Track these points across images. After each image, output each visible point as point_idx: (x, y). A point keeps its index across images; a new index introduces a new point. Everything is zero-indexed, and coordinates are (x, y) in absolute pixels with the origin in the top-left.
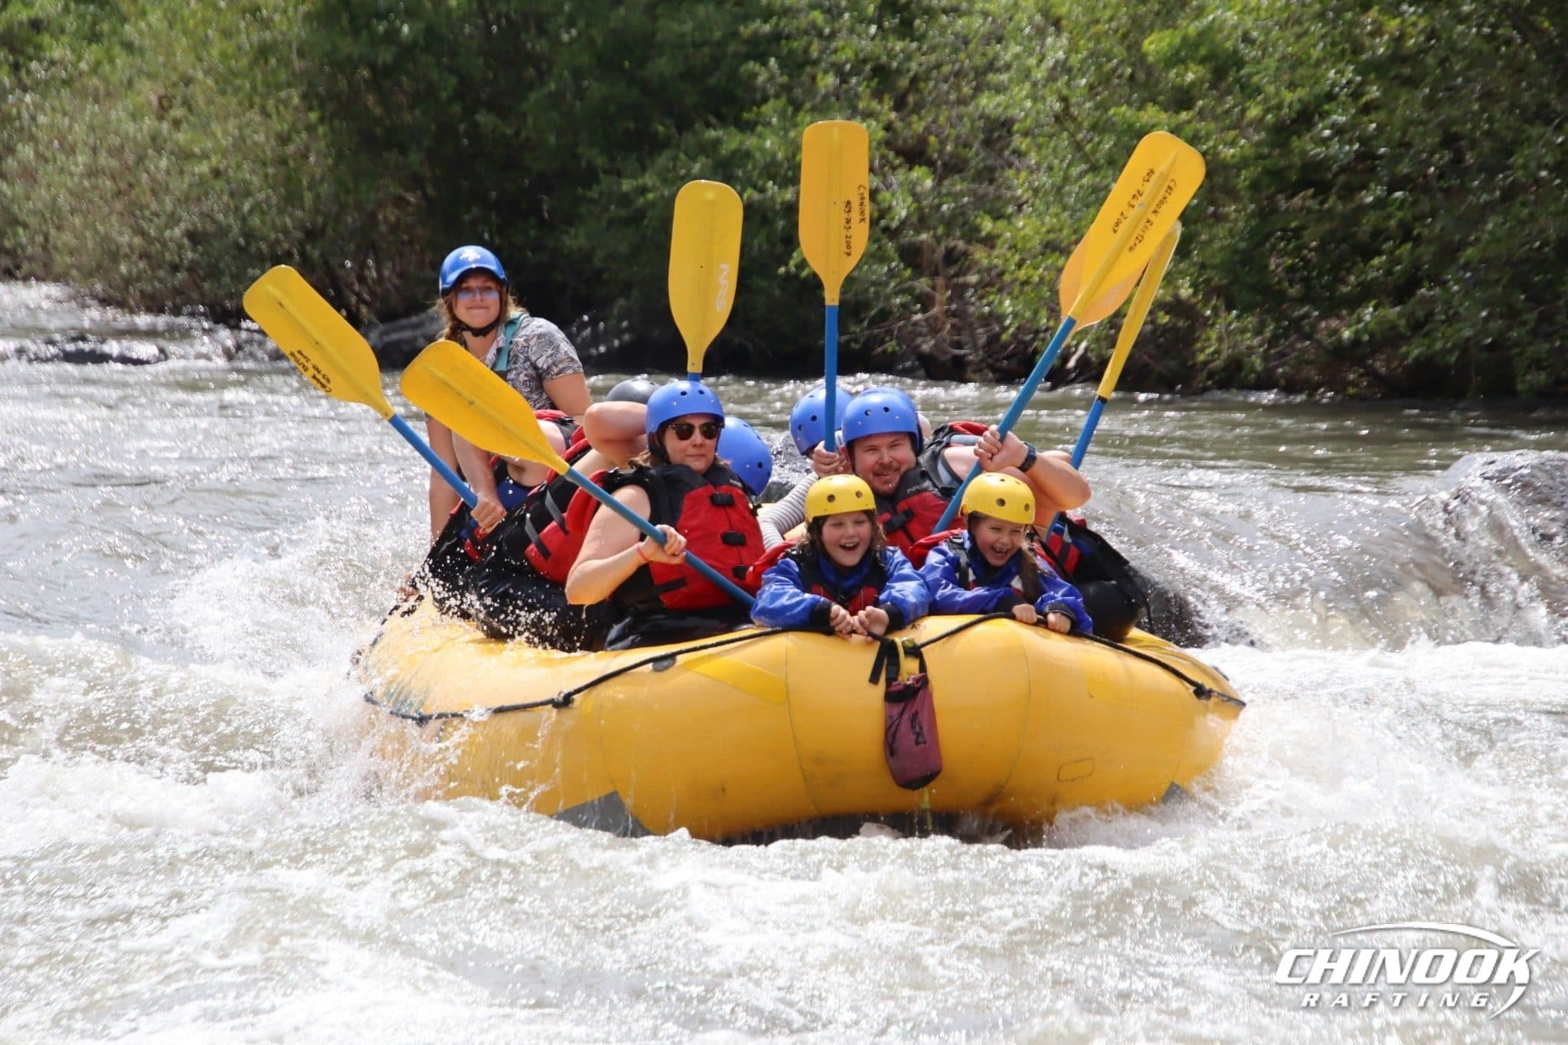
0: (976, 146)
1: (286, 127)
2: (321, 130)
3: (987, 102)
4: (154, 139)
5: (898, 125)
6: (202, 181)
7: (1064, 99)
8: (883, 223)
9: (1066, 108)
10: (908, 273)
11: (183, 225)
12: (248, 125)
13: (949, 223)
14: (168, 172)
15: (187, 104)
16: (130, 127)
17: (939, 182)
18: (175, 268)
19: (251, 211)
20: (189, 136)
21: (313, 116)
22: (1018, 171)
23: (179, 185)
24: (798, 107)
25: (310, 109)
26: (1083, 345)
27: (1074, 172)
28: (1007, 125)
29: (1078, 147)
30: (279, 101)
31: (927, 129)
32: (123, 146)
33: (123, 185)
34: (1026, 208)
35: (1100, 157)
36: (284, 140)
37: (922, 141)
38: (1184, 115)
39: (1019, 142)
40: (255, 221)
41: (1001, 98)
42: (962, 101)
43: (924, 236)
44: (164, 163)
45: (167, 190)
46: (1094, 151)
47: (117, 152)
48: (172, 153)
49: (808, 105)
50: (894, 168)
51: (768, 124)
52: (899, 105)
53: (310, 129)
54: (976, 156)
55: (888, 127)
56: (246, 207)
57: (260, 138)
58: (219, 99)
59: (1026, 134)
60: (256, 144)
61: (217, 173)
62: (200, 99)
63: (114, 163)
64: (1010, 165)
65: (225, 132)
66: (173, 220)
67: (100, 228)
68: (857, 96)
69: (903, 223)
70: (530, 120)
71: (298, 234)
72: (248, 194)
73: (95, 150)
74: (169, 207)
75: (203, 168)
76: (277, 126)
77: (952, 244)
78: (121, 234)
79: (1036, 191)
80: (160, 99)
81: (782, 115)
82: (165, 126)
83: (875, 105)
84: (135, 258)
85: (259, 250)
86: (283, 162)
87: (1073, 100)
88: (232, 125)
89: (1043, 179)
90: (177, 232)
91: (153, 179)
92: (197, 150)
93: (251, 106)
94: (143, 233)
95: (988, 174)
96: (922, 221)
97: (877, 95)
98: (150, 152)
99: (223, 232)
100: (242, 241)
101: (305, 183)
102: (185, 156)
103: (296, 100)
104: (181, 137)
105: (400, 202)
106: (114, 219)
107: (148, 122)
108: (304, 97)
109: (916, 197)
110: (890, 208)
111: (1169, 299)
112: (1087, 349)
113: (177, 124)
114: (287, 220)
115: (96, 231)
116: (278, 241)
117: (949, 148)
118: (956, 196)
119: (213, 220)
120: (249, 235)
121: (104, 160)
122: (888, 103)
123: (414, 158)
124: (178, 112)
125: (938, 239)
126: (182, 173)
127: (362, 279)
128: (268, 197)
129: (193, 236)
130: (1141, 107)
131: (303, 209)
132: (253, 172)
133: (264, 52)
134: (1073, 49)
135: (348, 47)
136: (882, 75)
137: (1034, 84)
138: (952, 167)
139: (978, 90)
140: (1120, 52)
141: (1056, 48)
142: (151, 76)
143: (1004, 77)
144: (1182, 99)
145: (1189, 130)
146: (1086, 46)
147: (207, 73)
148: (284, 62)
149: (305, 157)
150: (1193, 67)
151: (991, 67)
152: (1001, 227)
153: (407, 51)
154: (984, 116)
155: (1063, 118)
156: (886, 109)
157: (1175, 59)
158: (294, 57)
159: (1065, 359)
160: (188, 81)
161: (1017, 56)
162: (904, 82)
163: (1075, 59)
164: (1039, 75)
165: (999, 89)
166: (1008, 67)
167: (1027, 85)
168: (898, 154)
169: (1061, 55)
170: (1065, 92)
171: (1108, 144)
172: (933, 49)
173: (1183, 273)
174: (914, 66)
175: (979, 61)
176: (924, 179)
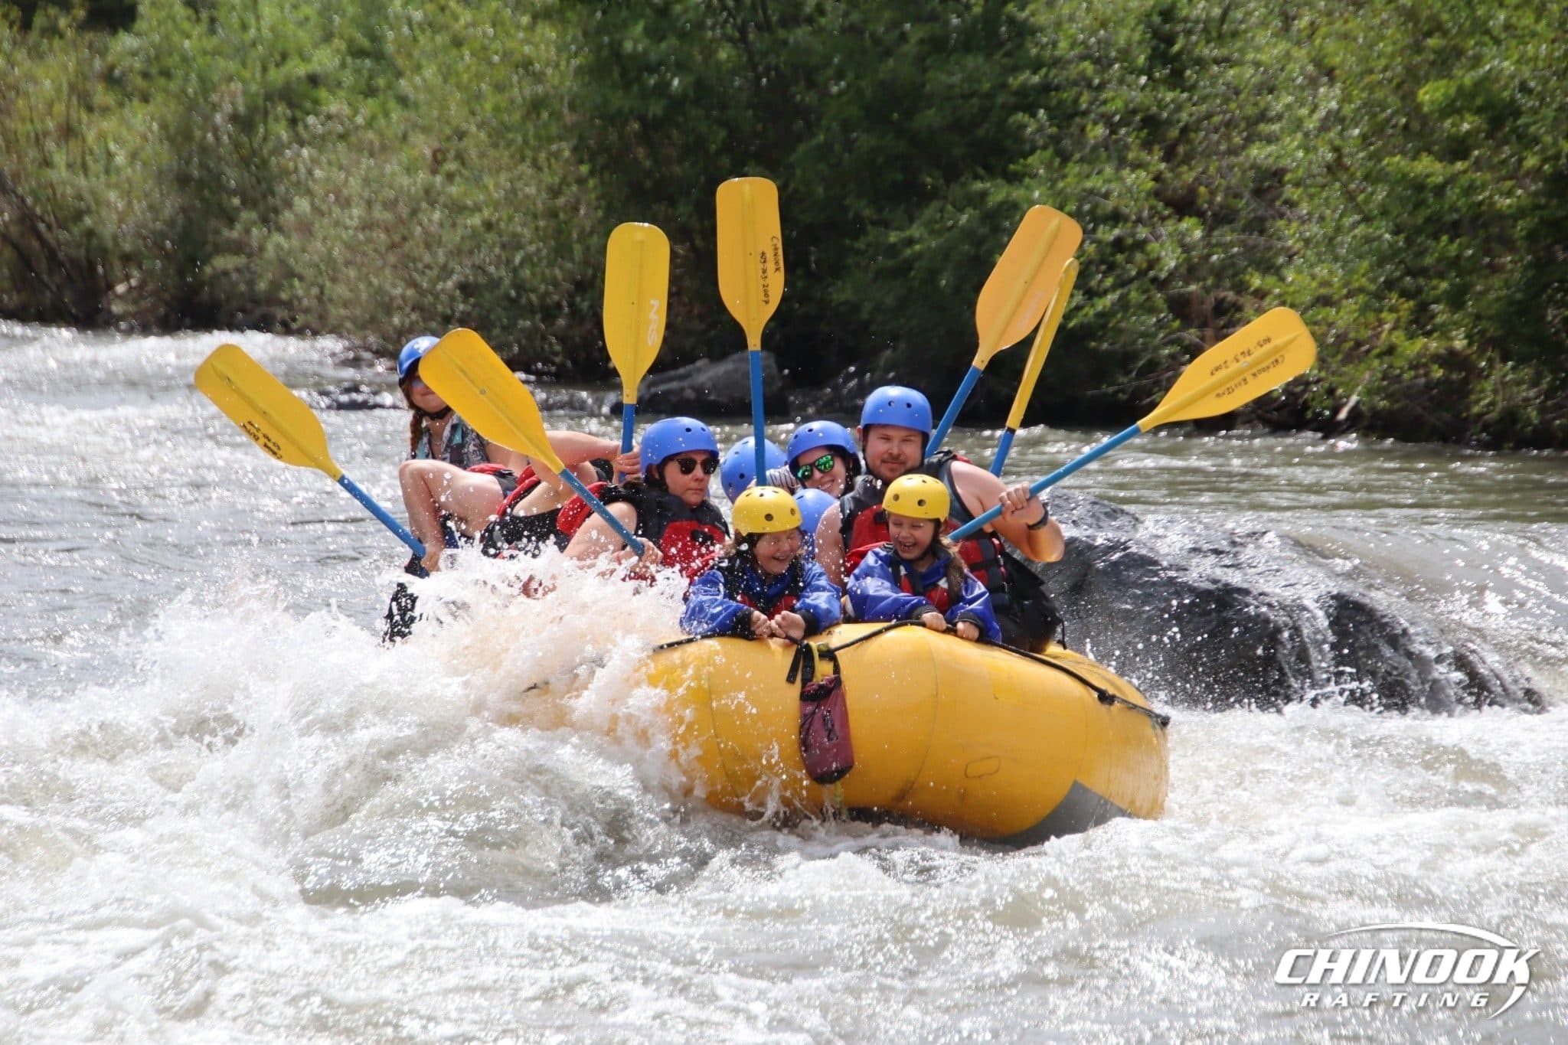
0: (1247, 195)
1: (557, 180)
2: (591, 183)
3: (1258, 152)
4: (427, 192)
5: (1168, 175)
6: (474, 234)
7: (1336, 150)
8: (1152, 273)
9: (1339, 159)
10: (1177, 324)
11: (455, 277)
12: (520, 178)
13: (1219, 273)
14: (441, 225)
15: (460, 157)
16: (404, 181)
17: (1209, 232)
19: (522, 263)
20: (462, 189)
21: (584, 169)
22: (1290, 221)
23: (453, 238)
24: (1065, 158)
25: (581, 162)
26: (1354, 399)
27: (1348, 221)
28: (1277, 175)
29: (1350, 197)
30: (551, 154)
31: (1196, 179)
32: (396, 200)
33: (397, 238)
34: (1298, 261)
35: (1373, 208)
36: (555, 192)
37: (1192, 191)
38: (1459, 166)
39: (1290, 192)
40: (526, 273)
41: (1272, 148)
42: (1233, 152)
43: (1193, 287)
44: (437, 216)
45: (440, 243)
46: (1367, 201)
47: (390, 205)
48: (445, 206)
49: (1077, 156)
50: (1163, 219)
51: (1034, 176)
52: (1169, 156)
53: (581, 181)
54: (1246, 207)
55: (1158, 178)
56: (518, 259)
57: (531, 190)
58: (492, 152)
59: (1297, 184)
60: (527, 197)
61: (489, 226)
62: (473, 153)
63: (388, 216)
64: (1282, 216)
65: (497, 185)
66: (446, 272)
67: (375, 281)
68: (1127, 147)
69: (1172, 275)
70: (798, 172)
71: (568, 286)
72: (519, 247)
73: (369, 204)
74: (441, 257)
75: (476, 220)
76: (548, 179)
77: (1222, 294)
78: (394, 286)
79: (1307, 242)
80: (435, 153)
81: (1049, 166)
82: (438, 179)
83: (1144, 156)
84: (408, 310)
85: (530, 302)
86: (553, 214)
87: (1346, 151)
88: (503, 178)
89: (1313, 230)
90: (450, 284)
91: (426, 232)
92: (469, 203)
93: (523, 159)
94: (415, 285)
95: (1258, 225)
96: (1191, 271)
97: (1147, 145)
98: (424, 205)
99: (494, 284)
100: (513, 293)
101: (575, 236)
102: (457, 209)
103: (567, 153)
104: (454, 190)
106: (388, 271)
107: (422, 176)
108: (575, 150)
109: (1186, 248)
110: (1158, 259)
111: (1442, 351)
112: (1358, 403)
113: (450, 177)
114: (557, 272)
115: (370, 284)
116: (547, 294)
117: (1219, 199)
118: (1226, 247)
119: (485, 272)
120: (520, 287)
121: (379, 214)
122: (1158, 153)
123: (683, 210)
124: (451, 166)
125: (1207, 290)
126: (454, 225)
128: (539, 250)
129: (465, 288)
130: (1415, 157)
131: (572, 260)
132: (524, 225)
133: (536, 105)
134: (1346, 99)
135: (619, 100)
136: (1152, 126)
137: (1306, 135)
138: (1221, 218)
139: (1249, 140)
140: (1394, 101)
141: (1329, 98)
142: (426, 130)
143: (1275, 127)
144: (1457, 149)
145: (1464, 181)
146: (1359, 96)
147: (480, 126)
148: (555, 115)
149: (576, 209)
150: (1469, 117)
151: (1263, 117)
152: (1271, 280)
153: (677, 104)
154: (1254, 166)
155: (1335, 168)
156: (1155, 160)
157: (1450, 109)
158: (566, 111)
159: (1336, 410)
160: (461, 135)
161: (1288, 107)
162: (1174, 133)
163: (1348, 110)
164: (1311, 125)
165: (1270, 139)
166: (1279, 117)
167: (1299, 135)
168: (1167, 204)
169: (1334, 105)
170: (1338, 142)
171: (1381, 194)
172: (1204, 99)
173: (1457, 325)
174: (1184, 116)
175: (1250, 111)
176: (1193, 229)
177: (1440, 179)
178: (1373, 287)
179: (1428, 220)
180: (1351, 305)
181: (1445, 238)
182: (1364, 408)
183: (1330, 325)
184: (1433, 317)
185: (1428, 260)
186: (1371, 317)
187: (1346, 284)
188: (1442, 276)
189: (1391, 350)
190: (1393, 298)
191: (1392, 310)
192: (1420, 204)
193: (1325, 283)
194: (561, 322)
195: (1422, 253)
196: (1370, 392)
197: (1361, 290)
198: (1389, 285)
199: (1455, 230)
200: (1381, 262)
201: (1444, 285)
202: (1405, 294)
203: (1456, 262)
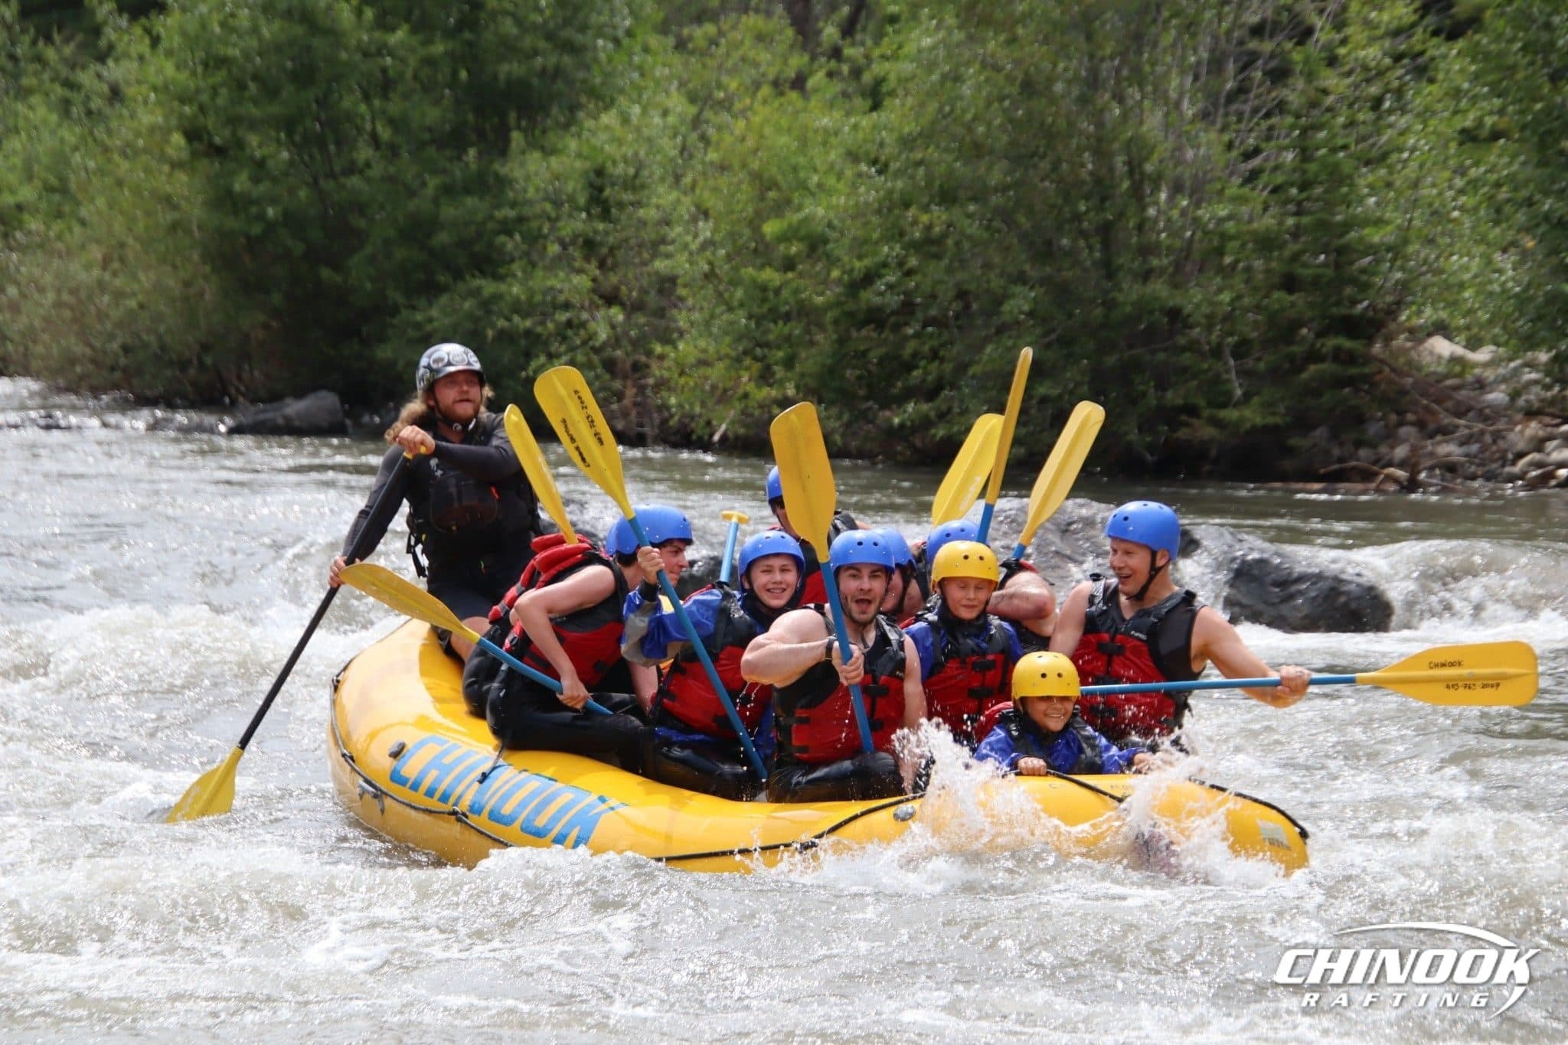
0: (653, 293)
1: (189, 276)
2: (213, 278)
3: (660, 265)
4: (99, 283)
5: (601, 278)
6: (131, 311)
7: (710, 263)
8: (591, 343)
9: (712, 270)
10: (607, 376)
11: (118, 341)
12: (163, 274)
13: (636, 343)
14: (108, 305)
15: (122, 260)
16: (83, 275)
17: (628, 317)
18: (113, 369)
19: (165, 332)
20: (123, 281)
21: (208, 269)
22: (680, 310)
23: (116, 314)
24: (534, 265)
25: (206, 263)
26: (724, 427)
27: (718, 311)
28: (673, 280)
29: (720, 295)
30: (185, 258)
31: (621, 282)
32: (78, 288)
33: (78, 314)
34: (687, 336)
35: (736, 303)
36: (187, 284)
37: (617, 289)
38: (790, 275)
39: (682, 291)
40: (168, 339)
41: (667, 262)
42: (644, 264)
43: (619, 353)
44: (106, 298)
45: (107, 316)
46: (732, 296)
47: (74, 291)
48: (112, 292)
49: (540, 264)
50: (598, 307)
51: (514, 276)
52: (602, 265)
53: (206, 278)
54: (653, 299)
55: (594, 280)
57: (171, 283)
58: (143, 257)
59: (685, 286)
60: (168, 287)
61: (141, 306)
62: (131, 257)
63: (72, 299)
64: (675, 306)
65: (147, 279)
66: (112, 337)
67: (63, 342)
68: (574, 259)
69: (605, 344)
70: (354, 273)
72: (163, 320)
73: (59, 290)
74: (109, 326)
75: (132, 303)
76: (183, 275)
77: (637, 357)
78: (77, 346)
79: (692, 324)
80: (104, 257)
81: (524, 271)
82: (107, 275)
83: (587, 266)
84: (86, 362)
85: (171, 358)
86: (186, 299)
87: (717, 263)
88: (152, 274)
89: (696, 316)
90: (115, 346)
91: (99, 310)
92: (128, 290)
93: (165, 262)
94: (91, 345)
95: (661, 313)
96: (616, 341)
97: (587, 259)
98: (97, 291)
99: (146, 346)
101: (201, 313)
102: (119, 295)
103: (196, 258)
104: (118, 282)
105: (266, 326)
106: (72, 336)
107: (96, 272)
108: (201, 256)
109: (613, 327)
110: (596, 333)
111: (780, 396)
112: (726, 430)
113: (115, 274)
114: (189, 337)
115: (60, 344)
116: (182, 352)
117: (634, 294)
118: (640, 327)
119: (139, 338)
120: (163, 348)
121: (65, 296)
122: (594, 263)
123: (277, 298)
124: (116, 265)
125: (627, 354)
126: (117, 305)
127: (239, 378)
128: (177, 322)
129: (126, 349)
130: (762, 267)
131: (200, 330)
132: (166, 305)
133: (174, 227)
134: (715, 231)
135: (232, 223)
136: (589, 246)
137: (691, 254)
138: (637, 307)
139: (655, 255)
140: (747, 232)
141: (706, 230)
142: (98, 241)
143: (670, 248)
144: (789, 265)
145: (794, 285)
146: (725, 227)
147: (137, 239)
148: (188, 232)
149: (202, 294)
150: (795, 242)
151: (663, 241)
152: (668, 349)
153: (270, 227)
154: (657, 273)
155: (711, 276)
156: (593, 268)
157: (784, 238)
158: (195, 229)
159: (711, 435)
160: (122, 245)
161: (679, 235)
162: (604, 251)
163: (718, 237)
164: (694, 247)
165: (668, 256)
166: (673, 242)
167: (686, 254)
168: (601, 297)
169: (708, 234)
170: (711, 258)
171: (739, 293)
172: (623, 229)
173: (789, 380)
174: (611, 240)
175: (653, 236)
176: (618, 314)
177: (778, 283)
178: (733, 354)
179: (770, 310)
180: (720, 366)
181: (781, 323)
182: (730, 435)
183: (707, 378)
184: (774, 373)
185: (771, 337)
186: (733, 374)
187: (717, 352)
188: (779, 348)
189: (746, 396)
190: (747, 361)
191: (747, 369)
192: (764, 300)
193: (704, 351)
194: (192, 372)
195: (767, 332)
196: (733, 423)
197: (727, 356)
198: (745, 353)
199: (787, 317)
200: (739, 338)
201: (780, 354)
202: (756, 359)
203: (788, 339)
